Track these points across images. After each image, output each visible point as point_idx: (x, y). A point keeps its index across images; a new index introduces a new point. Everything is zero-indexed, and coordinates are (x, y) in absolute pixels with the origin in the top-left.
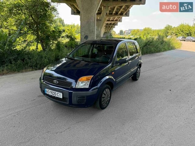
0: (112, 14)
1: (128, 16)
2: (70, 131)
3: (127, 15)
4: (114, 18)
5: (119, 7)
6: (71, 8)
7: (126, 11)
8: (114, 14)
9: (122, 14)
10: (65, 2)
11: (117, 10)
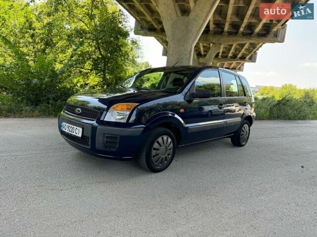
0: (226, 57)
1: (254, 61)
2: (77, 190)
3: (252, 59)
4: (231, 64)
5: (238, 47)
6: (163, 45)
7: (251, 54)
8: (231, 57)
9: (243, 58)
10: (155, 35)
11: (236, 51)
